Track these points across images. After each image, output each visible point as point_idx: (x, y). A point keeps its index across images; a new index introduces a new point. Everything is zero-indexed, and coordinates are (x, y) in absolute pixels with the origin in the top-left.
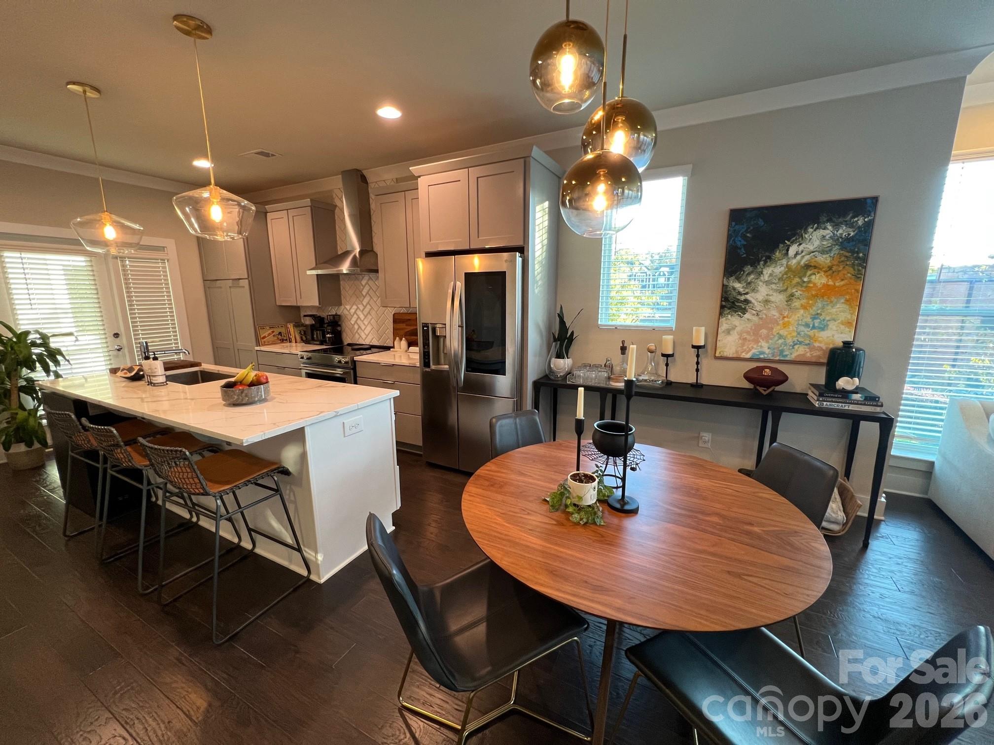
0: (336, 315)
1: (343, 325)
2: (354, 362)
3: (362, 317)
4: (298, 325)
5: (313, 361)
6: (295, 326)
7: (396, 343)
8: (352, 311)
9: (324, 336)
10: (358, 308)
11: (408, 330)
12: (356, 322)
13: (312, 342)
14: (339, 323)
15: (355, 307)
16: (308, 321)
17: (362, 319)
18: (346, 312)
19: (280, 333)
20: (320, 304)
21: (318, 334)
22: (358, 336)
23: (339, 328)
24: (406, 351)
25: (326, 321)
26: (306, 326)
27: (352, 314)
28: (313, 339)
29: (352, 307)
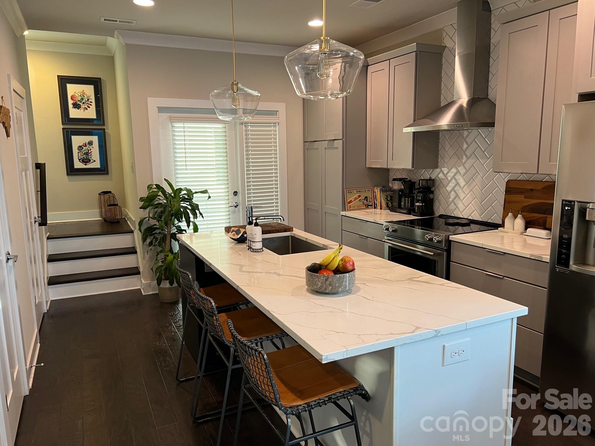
0: (430, 179)
1: (437, 192)
2: (449, 242)
3: (462, 183)
4: (385, 189)
5: (399, 234)
6: (382, 191)
7: (507, 221)
8: (451, 175)
9: (413, 204)
10: (458, 172)
11: (527, 204)
12: (453, 189)
13: (398, 210)
14: (432, 189)
15: (454, 170)
16: (397, 186)
17: (462, 186)
18: (441, 176)
19: (366, 198)
20: (413, 167)
21: (405, 202)
22: (455, 207)
23: (431, 196)
24: (522, 234)
25: (417, 186)
26: (394, 191)
27: (449, 178)
28: (400, 207)
29: (450, 170)
